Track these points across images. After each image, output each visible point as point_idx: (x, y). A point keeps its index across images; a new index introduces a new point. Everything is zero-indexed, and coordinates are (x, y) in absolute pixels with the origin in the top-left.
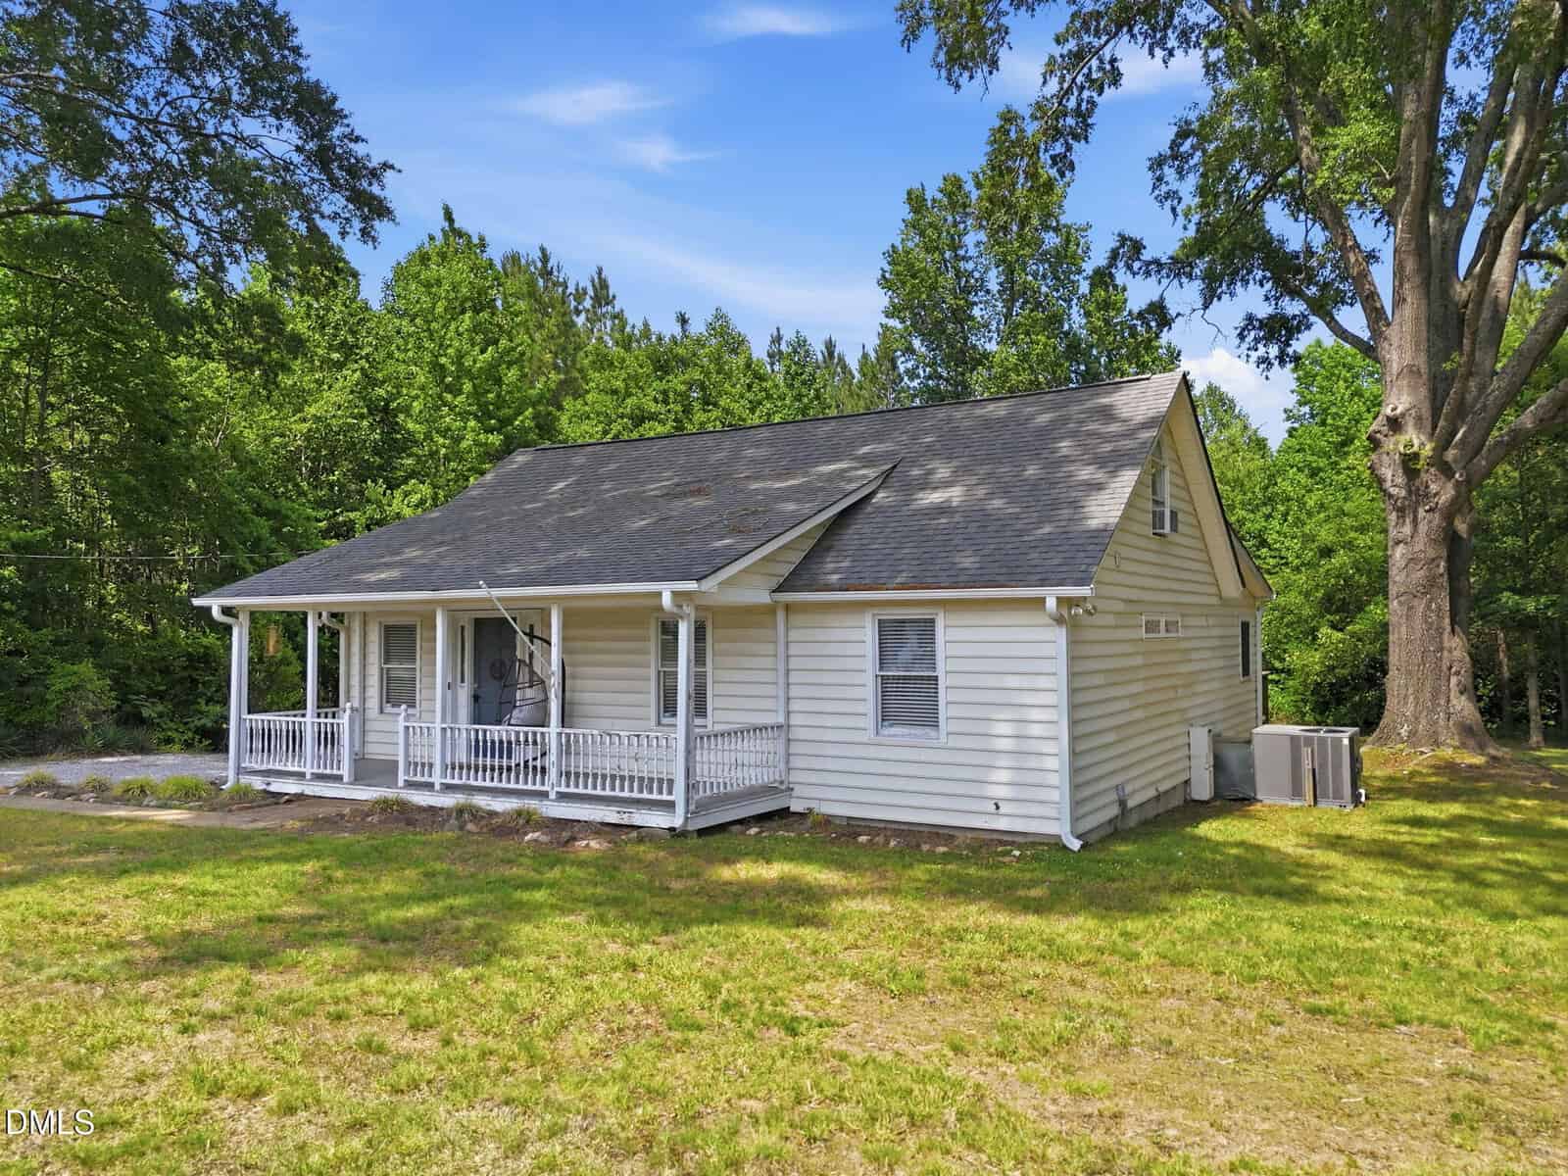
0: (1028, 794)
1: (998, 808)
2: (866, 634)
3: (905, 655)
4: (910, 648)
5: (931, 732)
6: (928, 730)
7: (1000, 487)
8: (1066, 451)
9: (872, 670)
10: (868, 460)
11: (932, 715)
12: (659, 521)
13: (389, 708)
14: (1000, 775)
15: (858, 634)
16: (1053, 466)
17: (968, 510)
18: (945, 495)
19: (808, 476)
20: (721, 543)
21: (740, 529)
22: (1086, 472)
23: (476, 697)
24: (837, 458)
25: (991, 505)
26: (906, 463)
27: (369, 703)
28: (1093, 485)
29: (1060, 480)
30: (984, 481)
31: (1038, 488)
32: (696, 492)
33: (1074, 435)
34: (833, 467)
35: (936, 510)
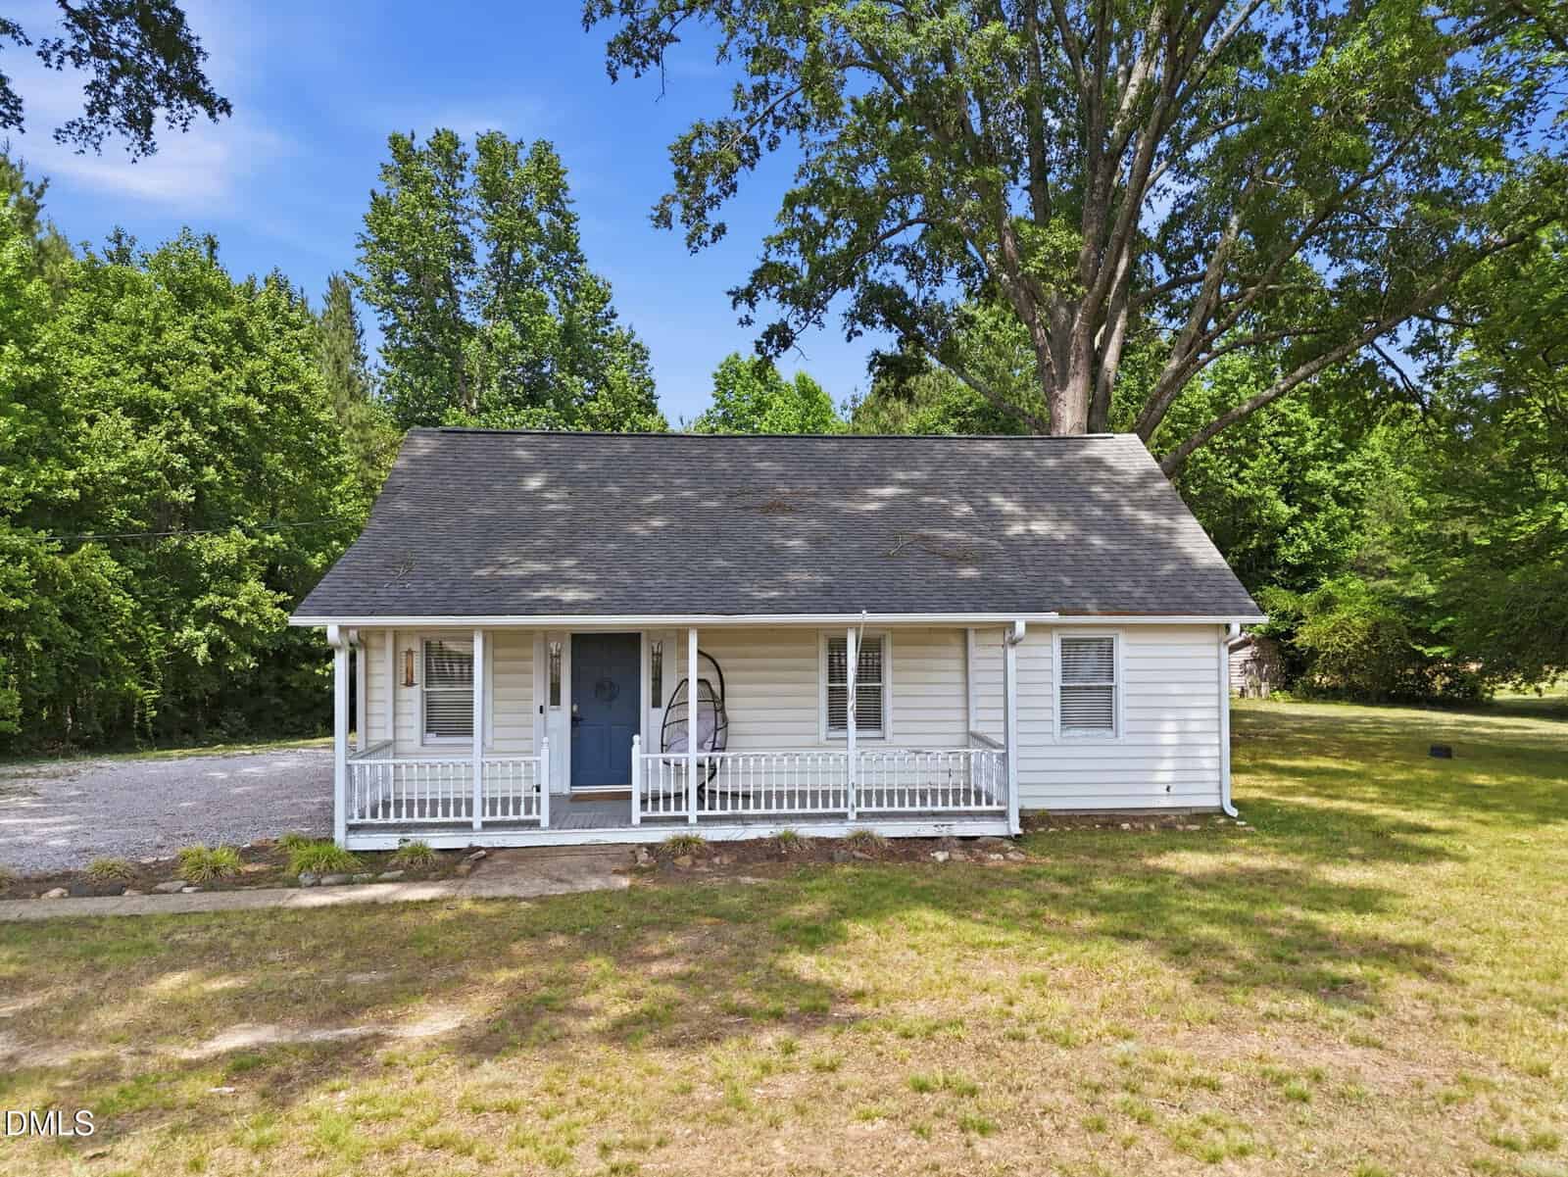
0: (1190, 776)
1: (1168, 789)
2: (1050, 652)
3: (1086, 669)
4: (1089, 662)
5: (1109, 733)
6: (1103, 731)
7: (1088, 525)
8: (1107, 497)
9: (1058, 682)
10: (925, 488)
11: (1106, 719)
12: (817, 541)
13: (432, 738)
14: (1168, 764)
15: (1044, 652)
16: (1111, 507)
17: (1080, 543)
18: (1040, 527)
19: (881, 499)
20: (969, 572)
21: (958, 557)
22: (1146, 517)
23: (575, 720)
24: (881, 482)
25: (1097, 541)
26: (968, 495)
27: (403, 734)
28: (1170, 531)
29: (1134, 522)
30: (1062, 516)
31: (1124, 529)
32: (778, 507)
33: (1100, 482)
34: (889, 491)
35: (1050, 542)
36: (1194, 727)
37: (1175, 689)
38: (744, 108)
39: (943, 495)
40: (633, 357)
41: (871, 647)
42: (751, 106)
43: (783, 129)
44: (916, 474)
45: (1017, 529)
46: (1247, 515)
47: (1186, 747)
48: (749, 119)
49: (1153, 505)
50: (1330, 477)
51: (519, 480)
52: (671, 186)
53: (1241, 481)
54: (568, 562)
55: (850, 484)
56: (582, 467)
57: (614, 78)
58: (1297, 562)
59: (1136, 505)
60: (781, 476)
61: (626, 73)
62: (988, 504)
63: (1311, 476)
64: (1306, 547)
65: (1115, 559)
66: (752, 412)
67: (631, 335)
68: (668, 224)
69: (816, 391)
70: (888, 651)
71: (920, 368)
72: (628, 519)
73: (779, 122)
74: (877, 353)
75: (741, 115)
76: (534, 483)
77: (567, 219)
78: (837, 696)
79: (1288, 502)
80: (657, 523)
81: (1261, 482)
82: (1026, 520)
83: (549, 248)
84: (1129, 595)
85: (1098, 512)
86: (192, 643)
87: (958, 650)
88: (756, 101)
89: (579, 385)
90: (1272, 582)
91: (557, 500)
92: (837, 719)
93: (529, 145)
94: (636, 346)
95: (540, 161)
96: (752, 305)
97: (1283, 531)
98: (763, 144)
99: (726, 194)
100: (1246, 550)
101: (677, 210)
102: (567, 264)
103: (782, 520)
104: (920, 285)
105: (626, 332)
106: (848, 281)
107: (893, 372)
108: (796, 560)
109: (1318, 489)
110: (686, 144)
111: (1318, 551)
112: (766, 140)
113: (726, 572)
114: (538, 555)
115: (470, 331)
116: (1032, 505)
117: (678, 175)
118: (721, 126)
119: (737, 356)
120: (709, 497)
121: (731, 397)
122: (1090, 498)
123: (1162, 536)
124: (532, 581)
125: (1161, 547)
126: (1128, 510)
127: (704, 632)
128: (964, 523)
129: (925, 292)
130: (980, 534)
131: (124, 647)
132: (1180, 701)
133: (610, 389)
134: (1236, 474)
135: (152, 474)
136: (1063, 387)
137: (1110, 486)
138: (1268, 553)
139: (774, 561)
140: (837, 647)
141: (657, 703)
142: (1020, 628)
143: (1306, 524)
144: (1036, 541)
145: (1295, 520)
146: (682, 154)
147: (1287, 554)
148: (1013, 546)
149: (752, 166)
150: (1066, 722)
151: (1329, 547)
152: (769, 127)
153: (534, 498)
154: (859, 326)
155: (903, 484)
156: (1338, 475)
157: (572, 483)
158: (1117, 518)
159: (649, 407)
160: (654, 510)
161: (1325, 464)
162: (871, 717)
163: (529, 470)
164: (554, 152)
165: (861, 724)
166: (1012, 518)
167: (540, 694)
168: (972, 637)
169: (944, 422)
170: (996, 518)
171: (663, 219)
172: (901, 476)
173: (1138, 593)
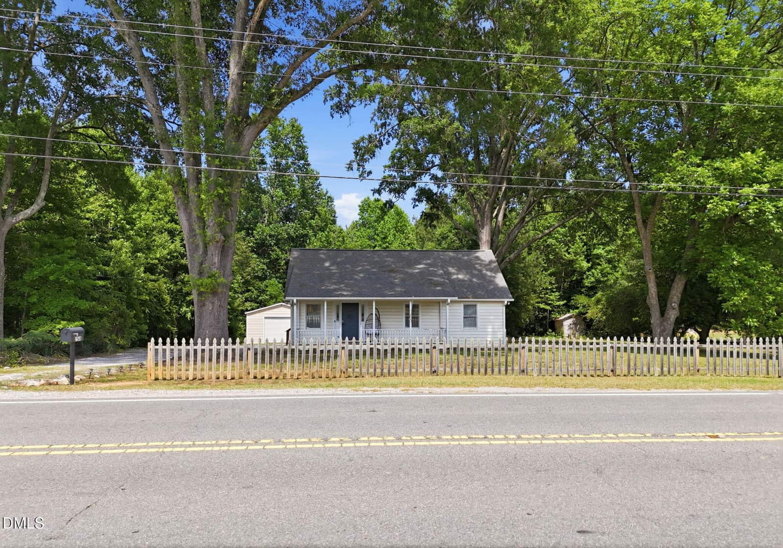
1: (490, 342)
3: (470, 312)
4: (471, 310)
6: (474, 328)
7: (473, 276)
8: (479, 268)
9: (463, 316)
10: (430, 265)
11: (475, 325)
12: (403, 280)
13: (308, 328)
14: (489, 336)
15: (459, 308)
16: (480, 271)
17: (471, 281)
18: (461, 277)
19: (419, 269)
20: (439, 288)
21: (437, 284)
22: (489, 273)
23: (343, 324)
24: (420, 264)
25: (474, 280)
26: (442, 267)
27: (302, 327)
28: (495, 277)
29: (485, 275)
30: (467, 273)
31: (482, 277)
32: (392, 271)
33: (477, 264)
34: (422, 266)
35: (463, 281)
36: (496, 327)
37: (492, 317)
38: (378, 130)
39: (436, 268)
40: (328, 202)
41: (415, 307)
42: (380, 130)
43: (391, 138)
44: (429, 261)
45: (455, 277)
46: (572, 267)
47: (494, 333)
48: (380, 134)
49: (491, 270)
50: (603, 252)
51: (323, 264)
52: (353, 157)
53: (569, 253)
54: (342, 285)
55: (411, 264)
56: (339, 260)
57: (333, 117)
58: (589, 285)
59: (487, 270)
60: (393, 262)
61: (337, 116)
62: (448, 270)
63: (596, 251)
64: (593, 279)
65: (479, 284)
66: (375, 221)
67: (327, 192)
68: (352, 169)
69: (402, 213)
70: (420, 308)
71: (438, 217)
72: (354, 274)
73: (389, 135)
74: (423, 212)
75: (377, 133)
76: (327, 264)
77: (304, 148)
78: (407, 318)
79: (588, 262)
80: (362, 275)
81: (576, 254)
82: (457, 274)
83: (296, 159)
84: (480, 294)
85: (477, 272)
86: (186, 312)
87: (438, 308)
88: (382, 128)
89: (306, 213)
90: (581, 293)
91: (334, 269)
92: (407, 325)
93: (288, 119)
94: (329, 197)
95: (293, 126)
96: (380, 195)
97: (585, 273)
98: (384, 142)
99: (371, 158)
100: (572, 281)
101: (355, 166)
102: (303, 166)
103: (393, 275)
104: (438, 187)
105: (325, 192)
106: (414, 185)
107: (428, 218)
108: (397, 285)
109: (598, 257)
110: (358, 143)
111: (598, 281)
112: (385, 141)
113: (380, 288)
114: (335, 284)
115: (265, 192)
116: (459, 270)
117: (355, 153)
118: (370, 136)
119: (368, 198)
120: (374, 268)
121: (366, 215)
122: (475, 269)
123: (492, 279)
124: (335, 290)
125: (491, 282)
126: (484, 272)
127: (377, 301)
128: (440, 275)
129: (440, 190)
130: (444, 278)
131: (167, 313)
132: (492, 321)
133: (320, 216)
134: (567, 250)
135: (175, 254)
136: (483, 229)
137: (480, 265)
138: (579, 282)
139: (392, 285)
140: (408, 306)
141: (363, 320)
142: (449, 301)
143: (593, 270)
144: (460, 280)
145: (589, 269)
146: (357, 146)
147: (587, 283)
148: (452, 282)
149: (380, 148)
150: (465, 326)
151: (602, 279)
152: (386, 137)
153: (327, 268)
154: (417, 203)
155: (426, 264)
156: (606, 252)
157: (337, 264)
158: (481, 274)
159: (334, 222)
160: (360, 272)
161: (602, 247)
162: (416, 324)
163: (325, 261)
164: (298, 122)
165: (413, 326)
166: (454, 274)
167: (335, 318)
168: (441, 304)
169: (450, 231)
170: (450, 274)
171: (350, 168)
172: (425, 262)
173: (483, 293)
